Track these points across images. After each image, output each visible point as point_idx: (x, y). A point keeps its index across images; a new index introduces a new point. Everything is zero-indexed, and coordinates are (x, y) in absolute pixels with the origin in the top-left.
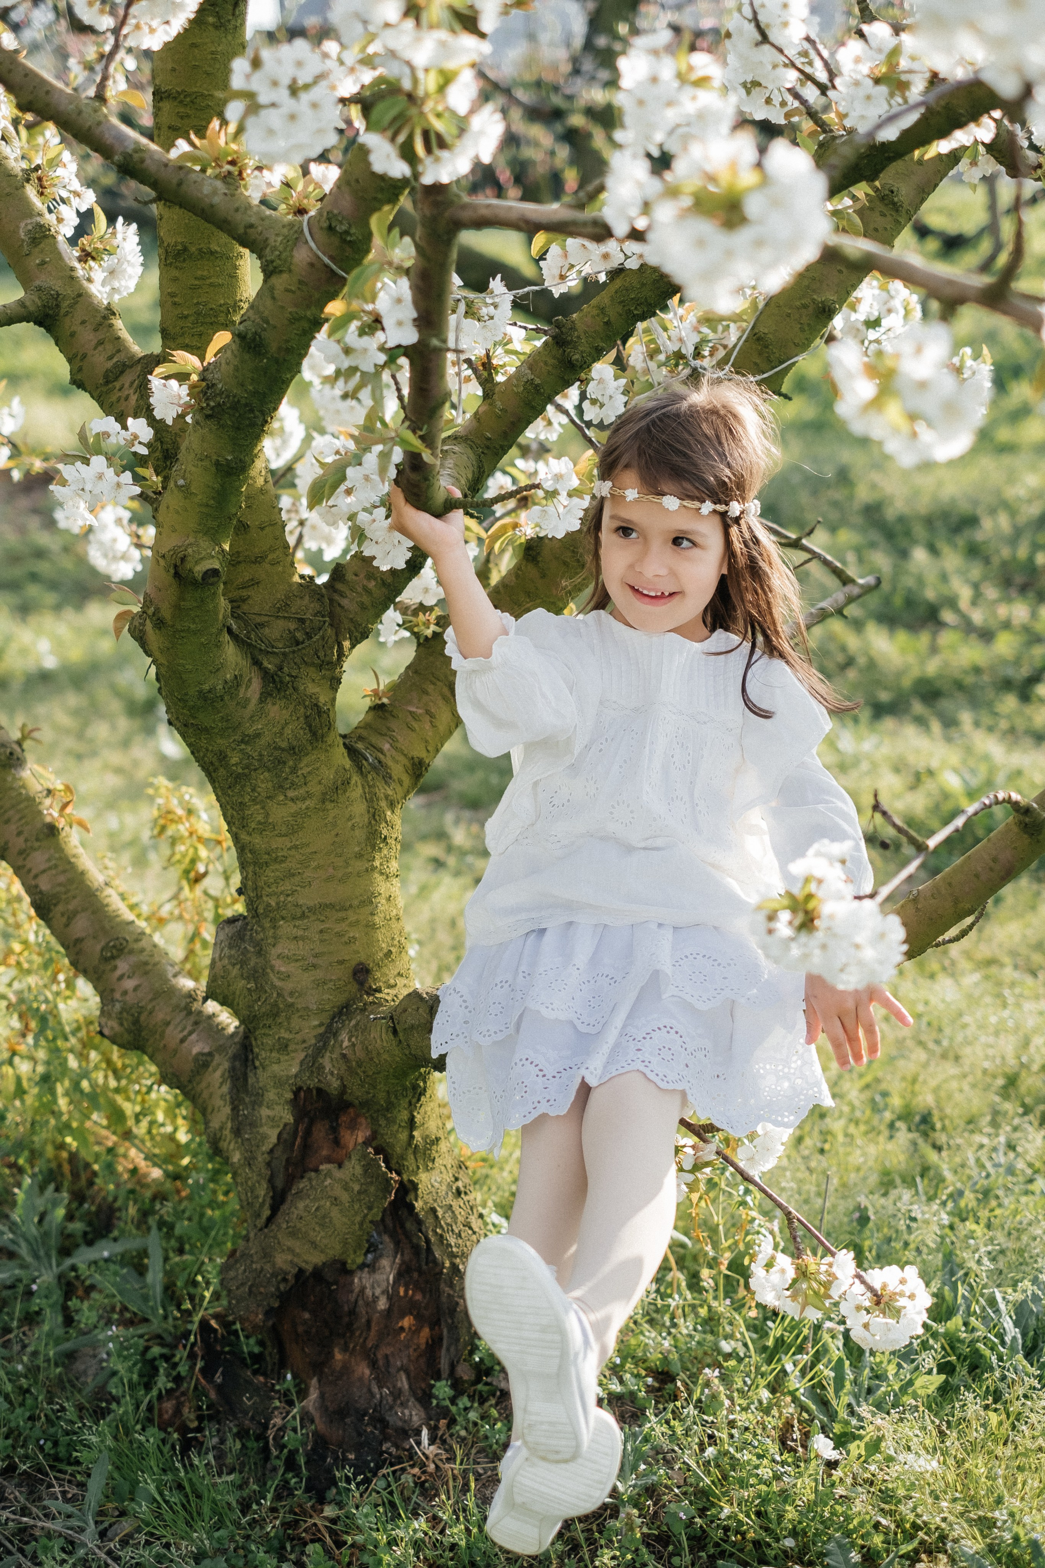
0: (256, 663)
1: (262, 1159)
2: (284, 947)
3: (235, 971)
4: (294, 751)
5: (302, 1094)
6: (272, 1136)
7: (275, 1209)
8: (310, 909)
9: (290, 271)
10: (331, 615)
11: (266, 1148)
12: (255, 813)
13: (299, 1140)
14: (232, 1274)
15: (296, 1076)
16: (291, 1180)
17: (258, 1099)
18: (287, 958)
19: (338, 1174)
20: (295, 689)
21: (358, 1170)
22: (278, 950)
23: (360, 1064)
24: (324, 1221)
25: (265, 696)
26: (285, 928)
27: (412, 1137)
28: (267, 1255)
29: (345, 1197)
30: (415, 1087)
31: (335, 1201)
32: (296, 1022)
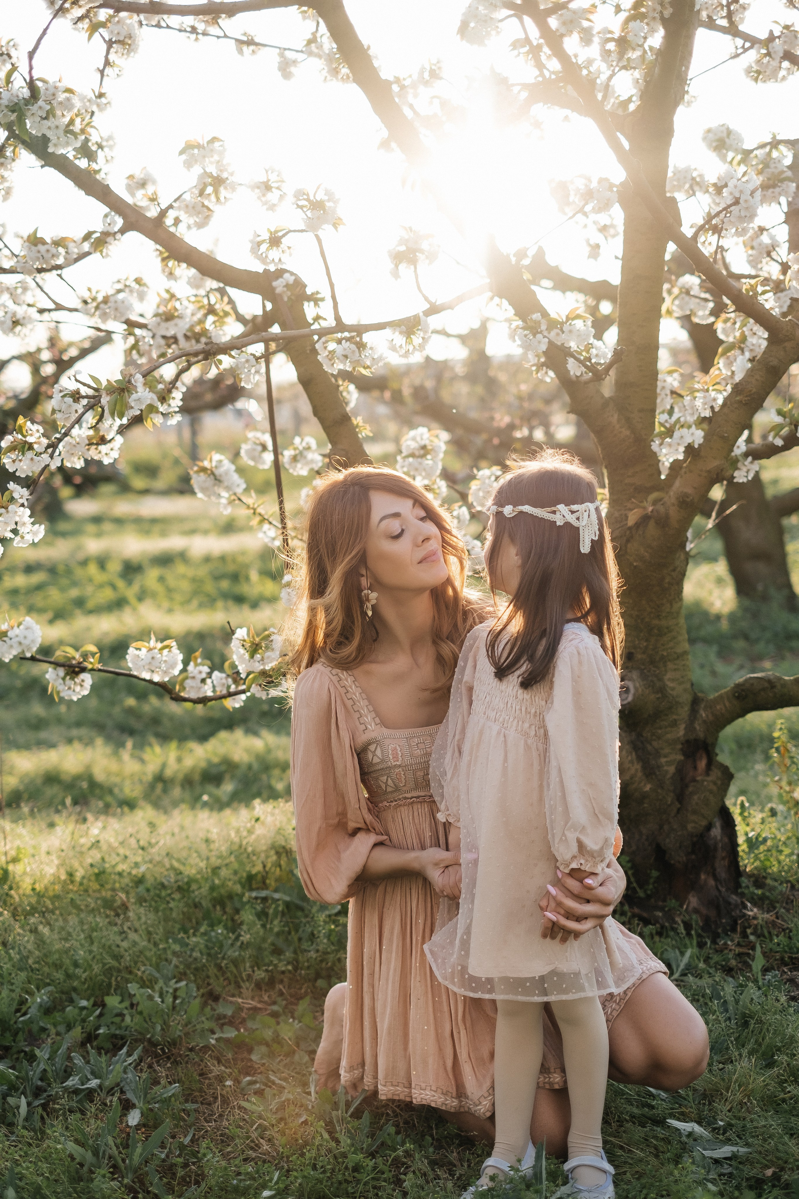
6: (672, 769)
11: (669, 776)
14: (668, 840)
15: (684, 735)
17: (657, 754)
18: (672, 680)
21: (719, 774)
26: (670, 665)
28: (684, 827)
29: (714, 788)
31: (711, 792)
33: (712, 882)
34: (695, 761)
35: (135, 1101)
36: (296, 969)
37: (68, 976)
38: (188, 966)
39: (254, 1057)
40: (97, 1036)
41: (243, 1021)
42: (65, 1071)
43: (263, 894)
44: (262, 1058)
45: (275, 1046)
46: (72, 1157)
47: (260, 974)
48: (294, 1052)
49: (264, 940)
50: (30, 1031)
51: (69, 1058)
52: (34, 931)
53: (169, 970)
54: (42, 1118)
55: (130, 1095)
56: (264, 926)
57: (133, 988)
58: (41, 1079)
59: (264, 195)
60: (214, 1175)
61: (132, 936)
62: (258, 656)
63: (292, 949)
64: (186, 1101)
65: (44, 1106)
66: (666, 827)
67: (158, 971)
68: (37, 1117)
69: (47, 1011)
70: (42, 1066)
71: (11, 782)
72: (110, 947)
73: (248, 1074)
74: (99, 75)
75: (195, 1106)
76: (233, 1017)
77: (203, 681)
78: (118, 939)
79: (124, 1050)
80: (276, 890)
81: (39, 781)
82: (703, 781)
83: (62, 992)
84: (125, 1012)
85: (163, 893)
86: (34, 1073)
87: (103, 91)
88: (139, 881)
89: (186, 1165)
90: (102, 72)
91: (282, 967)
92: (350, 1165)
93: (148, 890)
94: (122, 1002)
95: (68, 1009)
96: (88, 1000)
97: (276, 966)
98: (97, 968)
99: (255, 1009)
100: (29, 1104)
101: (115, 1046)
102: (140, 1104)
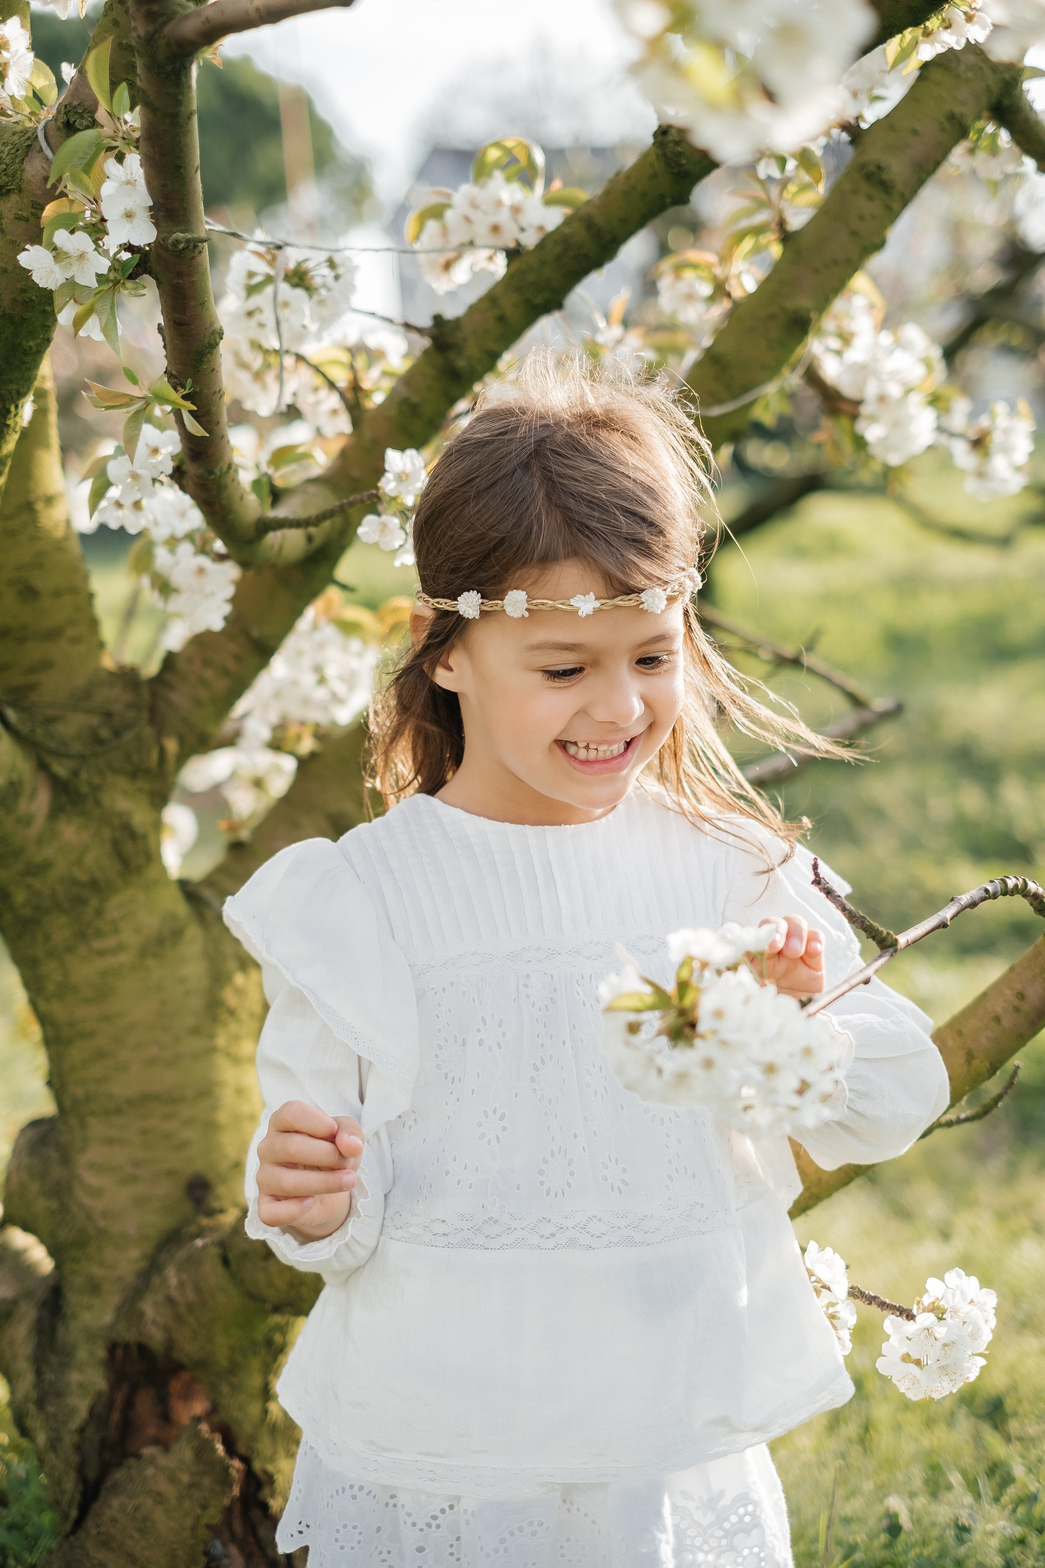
0: (43, 767)
1: (69, 1440)
2: (94, 1154)
3: (34, 1187)
4: (97, 886)
5: (119, 1353)
7: (84, 1509)
8: (130, 1102)
9: (20, 191)
10: (153, 710)
12: (51, 970)
13: (116, 1416)
16: (106, 1469)
19: (164, 1461)
20: (98, 803)
22: (88, 1156)
23: (191, 1308)
24: (144, 1526)
25: (55, 812)
27: (266, 1411)
30: (269, 1342)
32: (110, 1254)
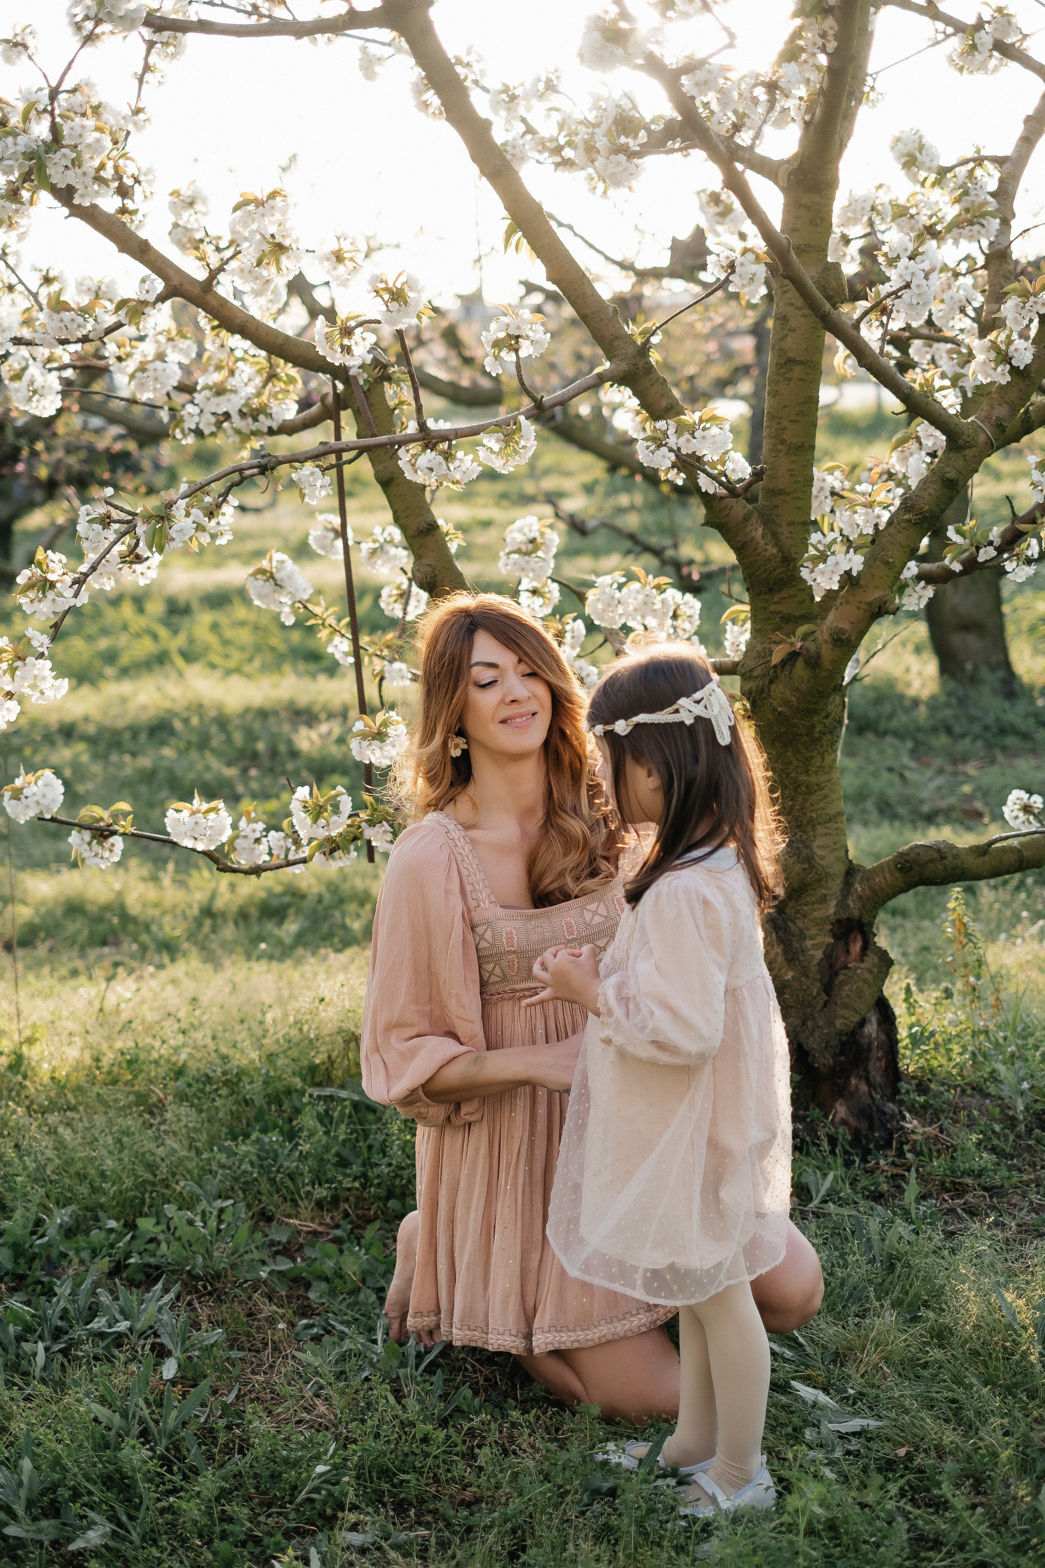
5: (839, 924)
6: (819, 954)
7: (829, 993)
11: (815, 962)
15: (835, 913)
16: (831, 978)
17: (802, 936)
18: (822, 847)
21: (876, 960)
22: (816, 843)
26: (820, 830)
28: (831, 1023)
29: (871, 976)
31: (866, 982)
32: (830, 884)
33: (864, 1088)
34: (847, 944)
35: (171, 1346)
36: (364, 1186)
37: (94, 1190)
38: (236, 1179)
39: (312, 1295)
40: (127, 1266)
41: (301, 1247)
42: (90, 1308)
43: (328, 1091)
44: (321, 1297)
45: (337, 1282)
46: (96, 1420)
47: (321, 1192)
48: (359, 1290)
49: (327, 1148)
50: (48, 1258)
51: (94, 1294)
52: (53, 1132)
53: (213, 1184)
54: (62, 1365)
55: (165, 1340)
56: (327, 1133)
57: (170, 1210)
58: (61, 1318)
59: (335, 268)
60: (260, 1445)
61: (170, 1142)
62: (322, 821)
63: (360, 1161)
64: (231, 1347)
65: (65, 1352)
66: (810, 1023)
67: (201, 1186)
68: (56, 1366)
69: (69, 1232)
70: (62, 1304)
71: (25, 913)
72: (143, 1154)
73: (304, 1315)
74: (137, 82)
75: (241, 1354)
76: (289, 1243)
77: (257, 841)
78: (152, 1146)
79: (159, 1286)
80: (342, 1087)
81: (59, 912)
82: (857, 968)
83: (87, 1209)
84: (161, 1237)
85: (208, 1088)
86: (53, 1311)
87: (141, 105)
88: (179, 1072)
89: (229, 1428)
90: (141, 81)
91: (347, 1183)
92: (419, 1436)
93: (190, 1085)
94: (158, 1223)
95: (95, 1232)
96: (117, 1220)
97: (340, 1182)
98: (128, 1183)
99: (315, 1234)
100: (47, 1349)
101: (148, 1276)
102: (177, 1353)
